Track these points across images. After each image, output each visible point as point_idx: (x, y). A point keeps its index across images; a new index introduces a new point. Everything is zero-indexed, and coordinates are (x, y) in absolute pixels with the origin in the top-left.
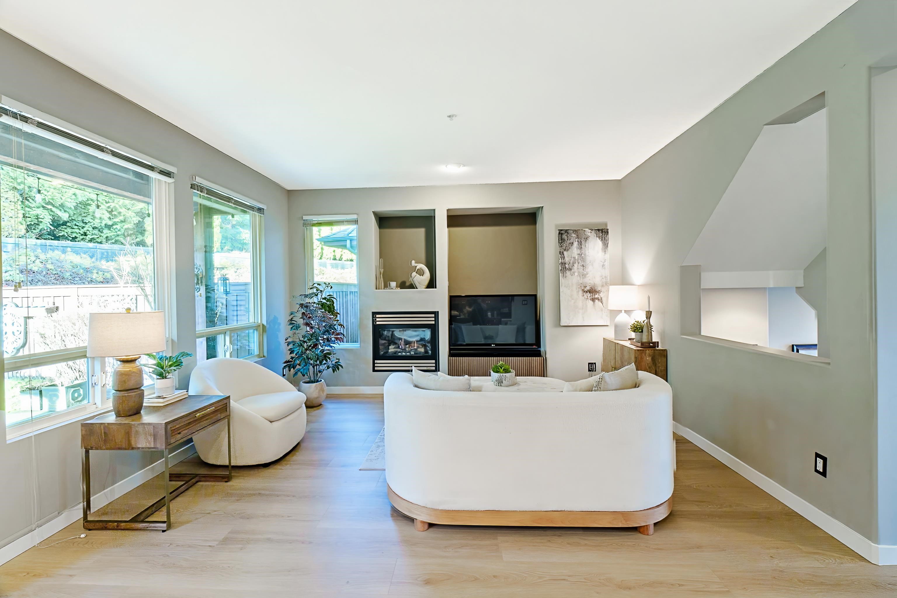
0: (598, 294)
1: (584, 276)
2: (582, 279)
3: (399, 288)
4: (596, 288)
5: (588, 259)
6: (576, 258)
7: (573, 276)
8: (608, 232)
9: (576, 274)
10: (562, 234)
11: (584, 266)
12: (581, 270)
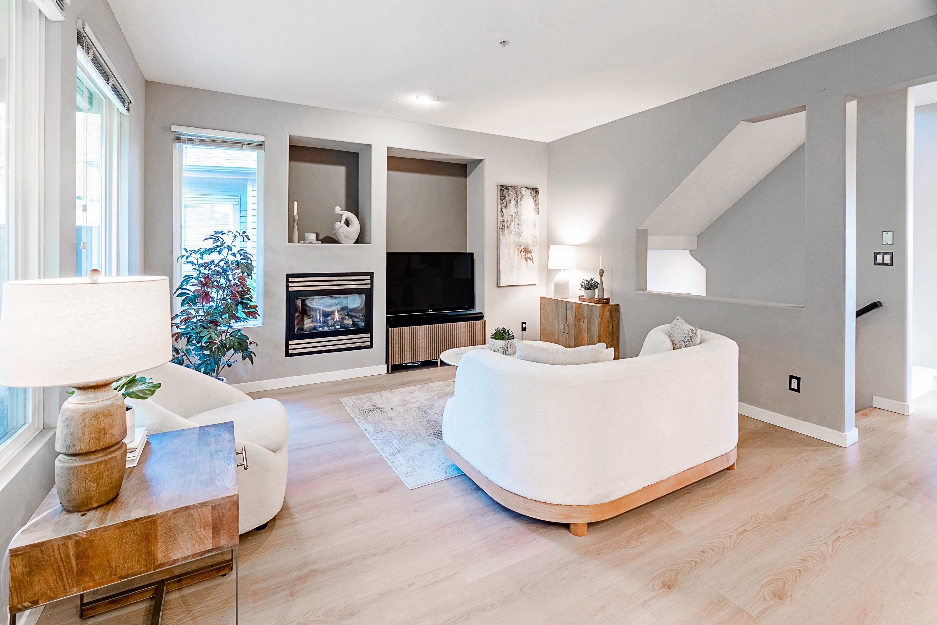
0: (530, 253)
1: (519, 234)
2: (517, 238)
3: (319, 242)
4: (529, 247)
5: (523, 218)
6: (513, 216)
7: (511, 235)
8: (538, 193)
9: (513, 233)
10: (503, 190)
11: (519, 225)
12: (517, 229)
